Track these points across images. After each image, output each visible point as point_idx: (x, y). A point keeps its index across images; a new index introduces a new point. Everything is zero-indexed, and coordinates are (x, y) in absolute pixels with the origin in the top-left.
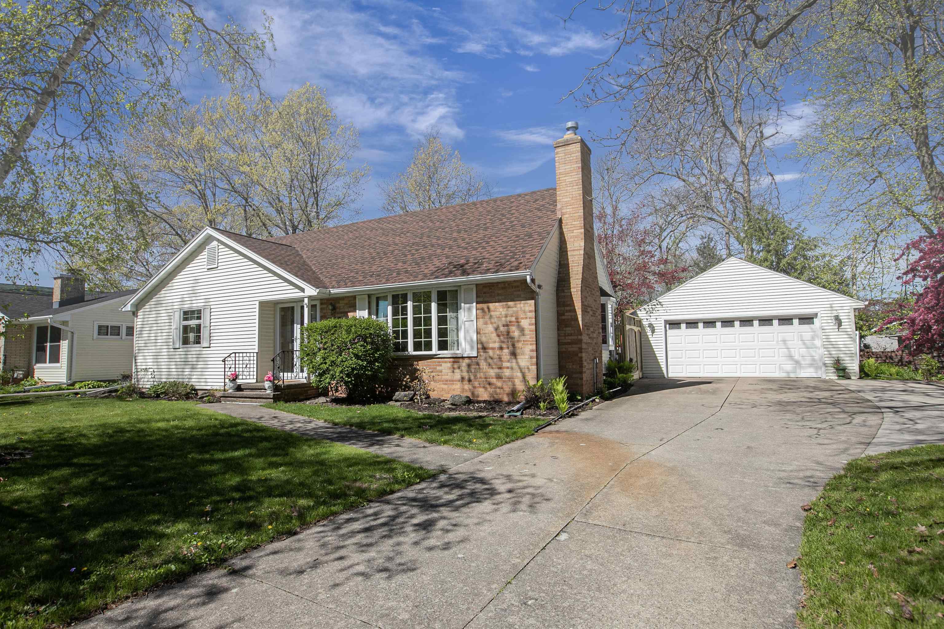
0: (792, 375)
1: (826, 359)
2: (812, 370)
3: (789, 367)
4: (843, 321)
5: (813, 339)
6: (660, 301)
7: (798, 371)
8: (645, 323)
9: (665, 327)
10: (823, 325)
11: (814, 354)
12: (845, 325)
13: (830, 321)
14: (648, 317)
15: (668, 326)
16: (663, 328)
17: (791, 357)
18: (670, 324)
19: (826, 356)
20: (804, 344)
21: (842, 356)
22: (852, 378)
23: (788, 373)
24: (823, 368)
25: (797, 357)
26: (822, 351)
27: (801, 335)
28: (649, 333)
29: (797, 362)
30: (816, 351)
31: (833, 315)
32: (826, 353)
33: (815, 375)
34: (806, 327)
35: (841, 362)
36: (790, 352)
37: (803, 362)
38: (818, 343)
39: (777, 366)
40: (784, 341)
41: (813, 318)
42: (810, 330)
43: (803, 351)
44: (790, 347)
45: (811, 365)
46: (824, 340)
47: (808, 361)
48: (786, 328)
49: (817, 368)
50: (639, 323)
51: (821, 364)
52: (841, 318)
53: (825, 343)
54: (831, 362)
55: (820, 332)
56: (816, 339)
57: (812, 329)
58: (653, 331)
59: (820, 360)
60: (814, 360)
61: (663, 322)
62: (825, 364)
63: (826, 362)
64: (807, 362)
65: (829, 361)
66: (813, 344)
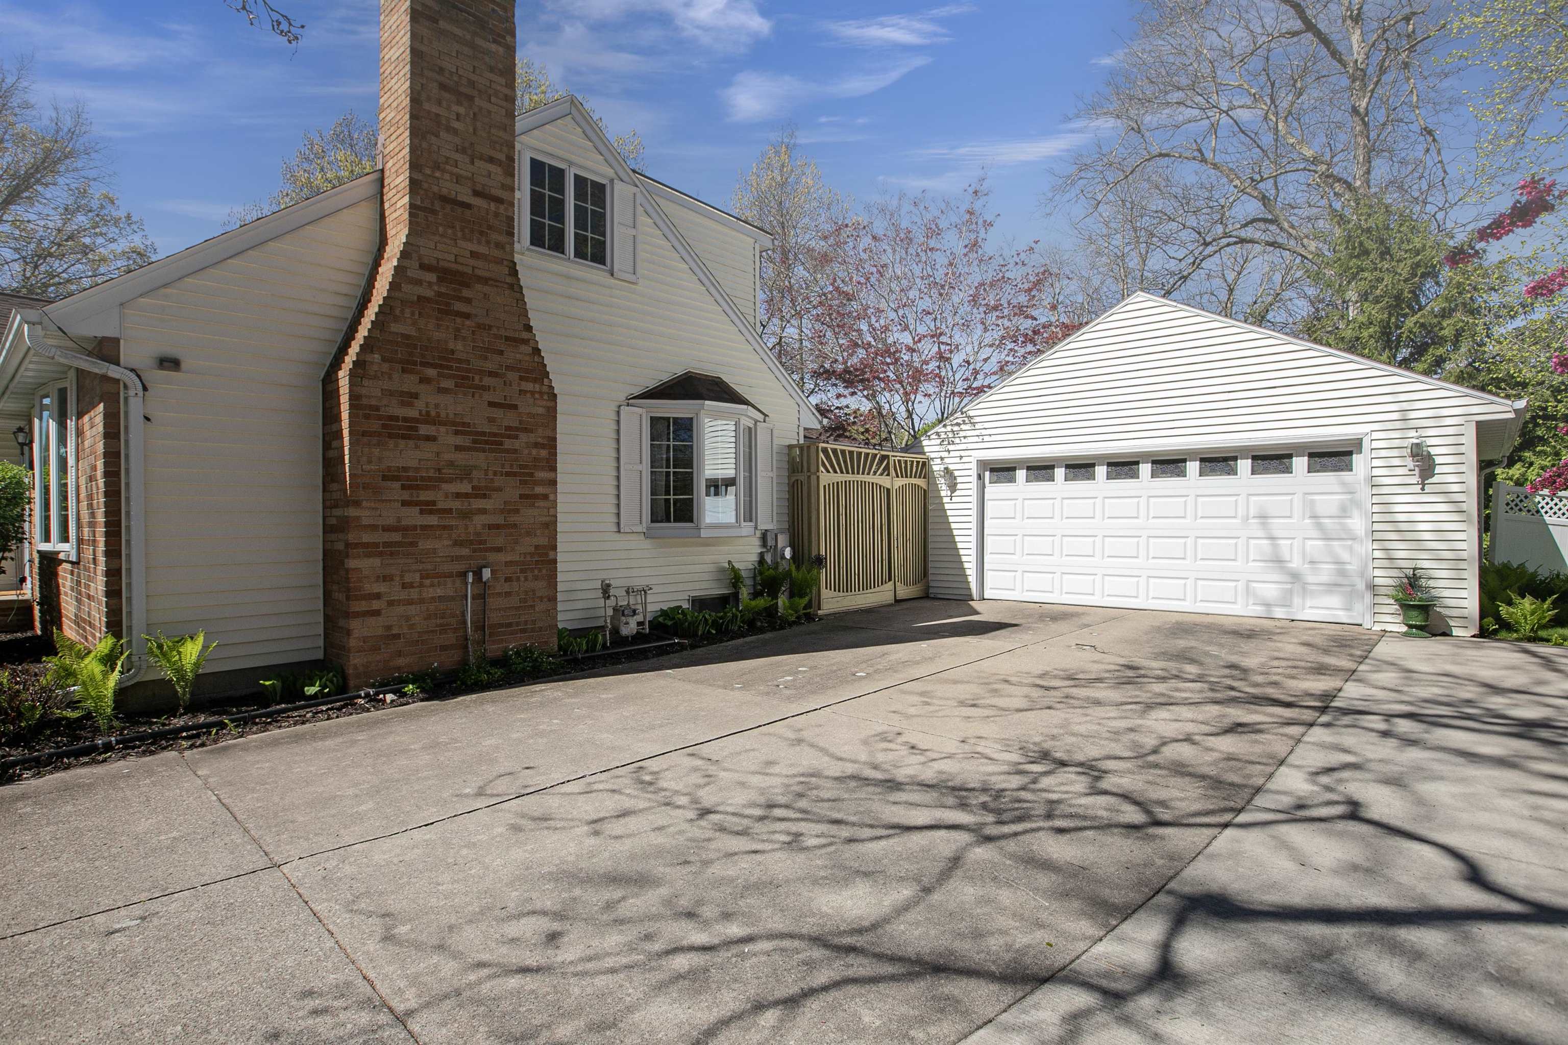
0: (1279, 613)
1: (1377, 573)
2: (1335, 601)
3: (1270, 590)
4: (1438, 460)
5: (1344, 512)
6: (971, 413)
7: (1297, 601)
8: (937, 467)
9: (980, 477)
10: (1376, 472)
11: (1345, 556)
12: (1445, 473)
13: (1396, 462)
14: (945, 454)
15: (987, 474)
16: (974, 479)
17: (1278, 561)
18: (992, 470)
19: (1377, 563)
20: (1320, 527)
21: (1426, 564)
22: (1455, 632)
23: (1268, 605)
24: (1368, 598)
25: (1296, 563)
26: (1366, 548)
27: (1312, 502)
28: (944, 492)
29: (1295, 577)
30: (1351, 549)
31: (1407, 443)
32: (1377, 554)
33: (1343, 616)
34: (1328, 480)
35: (1423, 582)
36: (1275, 547)
37: (1310, 579)
38: (1358, 524)
39: (1241, 585)
40: (1263, 517)
41: (1350, 453)
42: (1337, 489)
43: (1315, 546)
44: (1277, 533)
45: (1332, 587)
46: (1376, 518)
47: (1326, 573)
48: (1272, 481)
49: (1351, 595)
50: (924, 469)
51: (1361, 586)
52: (1433, 451)
53: (1376, 527)
54: (1390, 582)
55: (1364, 492)
56: (1356, 513)
57: (1343, 484)
58: (953, 487)
59: (1362, 574)
60: (1342, 573)
61: (974, 466)
62: (1372, 588)
63: (1378, 581)
64: (1324, 578)
65: (1384, 578)
66: (1345, 529)
